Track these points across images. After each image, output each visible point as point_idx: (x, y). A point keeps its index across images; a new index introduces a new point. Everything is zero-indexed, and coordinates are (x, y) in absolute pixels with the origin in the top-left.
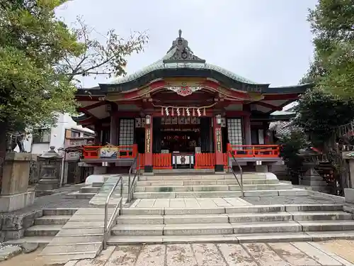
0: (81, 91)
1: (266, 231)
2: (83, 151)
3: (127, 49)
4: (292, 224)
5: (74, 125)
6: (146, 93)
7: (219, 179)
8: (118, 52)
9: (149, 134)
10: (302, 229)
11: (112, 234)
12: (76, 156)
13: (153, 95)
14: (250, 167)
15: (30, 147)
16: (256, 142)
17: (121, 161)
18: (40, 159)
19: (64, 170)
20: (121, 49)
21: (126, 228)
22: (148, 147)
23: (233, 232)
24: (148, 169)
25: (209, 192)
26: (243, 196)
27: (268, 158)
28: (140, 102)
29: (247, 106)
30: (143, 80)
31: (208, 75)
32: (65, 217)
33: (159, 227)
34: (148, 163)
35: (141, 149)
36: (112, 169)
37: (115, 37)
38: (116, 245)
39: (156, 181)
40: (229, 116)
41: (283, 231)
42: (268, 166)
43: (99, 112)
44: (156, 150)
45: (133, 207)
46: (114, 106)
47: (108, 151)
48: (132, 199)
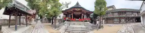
0: (63, 11)
1: (86, 30)
2: (64, 18)
3: (68, 4)
4: (89, 29)
5: (63, 15)
6: (72, 10)
7: (81, 23)
8: (67, 5)
9: (72, 16)
10: (91, 29)
11: (67, 30)
12: (63, 19)
13: (73, 11)
14: (86, 21)
15: (58, 18)
16: (88, 18)
17: (69, 20)
18: (59, 19)
19: (62, 20)
20: (67, 4)
21: (68, 29)
22: (72, 18)
23: (82, 31)
24: (72, 21)
25: (80, 24)
26: (85, 25)
27: (89, 20)
28: (71, 12)
29: (87, 13)
30: (71, 8)
31: (81, 8)
32: (59, 29)
33: (72, 29)
34: (73, 20)
35: (71, 18)
36: (68, 21)
37: (66, 3)
38: (67, 31)
39: (73, 23)
40: (84, 14)
41: (88, 30)
42: (89, 21)
43: (66, 13)
44: (73, 18)
45: (69, 26)
46: (68, 12)
47: (67, 18)
48: (69, 25)
